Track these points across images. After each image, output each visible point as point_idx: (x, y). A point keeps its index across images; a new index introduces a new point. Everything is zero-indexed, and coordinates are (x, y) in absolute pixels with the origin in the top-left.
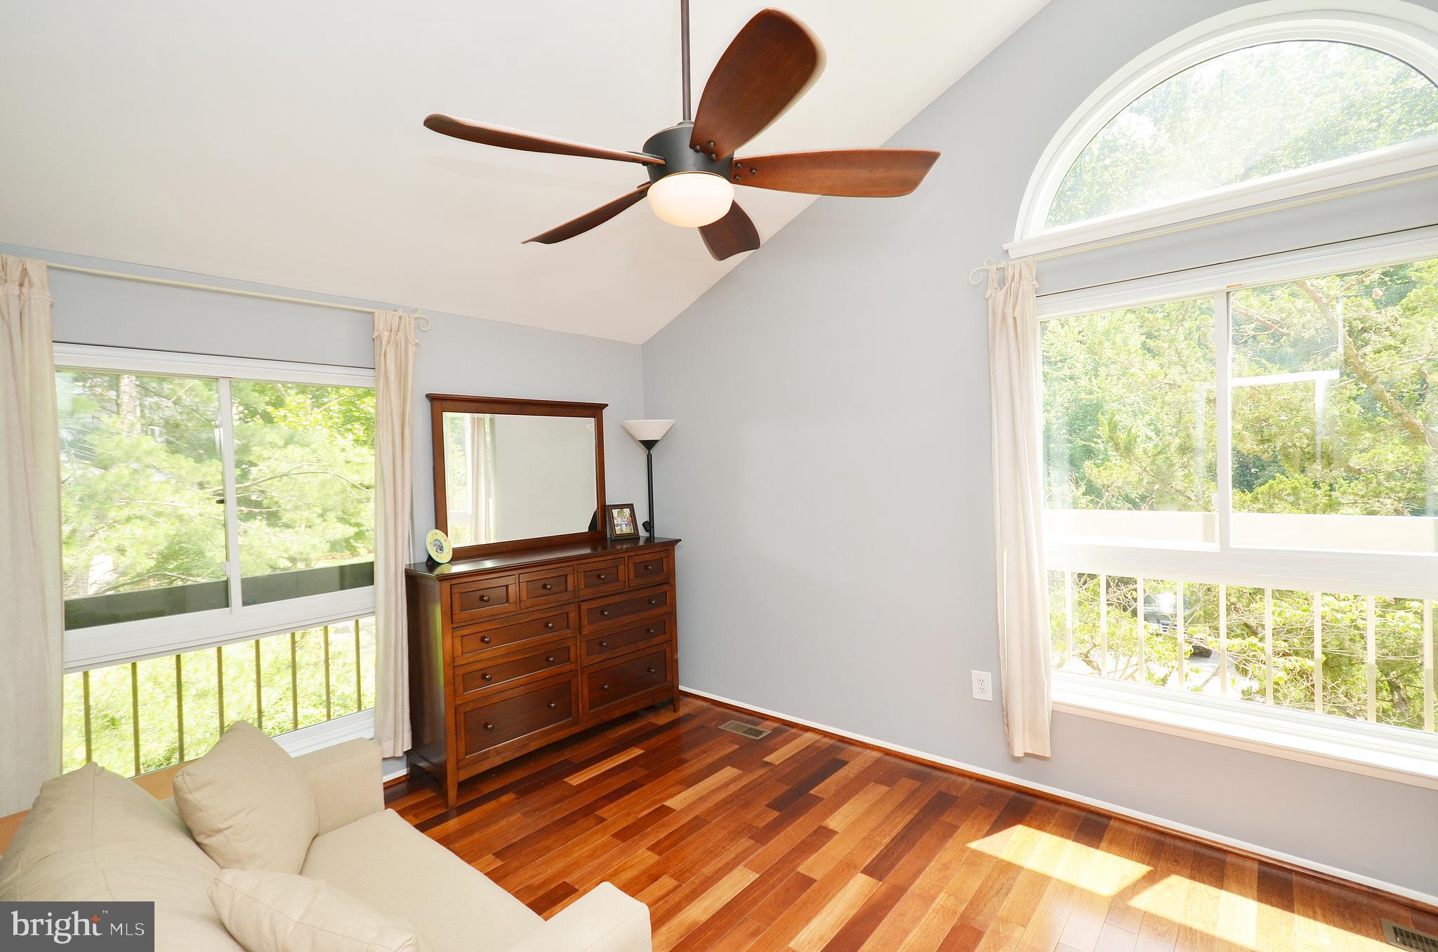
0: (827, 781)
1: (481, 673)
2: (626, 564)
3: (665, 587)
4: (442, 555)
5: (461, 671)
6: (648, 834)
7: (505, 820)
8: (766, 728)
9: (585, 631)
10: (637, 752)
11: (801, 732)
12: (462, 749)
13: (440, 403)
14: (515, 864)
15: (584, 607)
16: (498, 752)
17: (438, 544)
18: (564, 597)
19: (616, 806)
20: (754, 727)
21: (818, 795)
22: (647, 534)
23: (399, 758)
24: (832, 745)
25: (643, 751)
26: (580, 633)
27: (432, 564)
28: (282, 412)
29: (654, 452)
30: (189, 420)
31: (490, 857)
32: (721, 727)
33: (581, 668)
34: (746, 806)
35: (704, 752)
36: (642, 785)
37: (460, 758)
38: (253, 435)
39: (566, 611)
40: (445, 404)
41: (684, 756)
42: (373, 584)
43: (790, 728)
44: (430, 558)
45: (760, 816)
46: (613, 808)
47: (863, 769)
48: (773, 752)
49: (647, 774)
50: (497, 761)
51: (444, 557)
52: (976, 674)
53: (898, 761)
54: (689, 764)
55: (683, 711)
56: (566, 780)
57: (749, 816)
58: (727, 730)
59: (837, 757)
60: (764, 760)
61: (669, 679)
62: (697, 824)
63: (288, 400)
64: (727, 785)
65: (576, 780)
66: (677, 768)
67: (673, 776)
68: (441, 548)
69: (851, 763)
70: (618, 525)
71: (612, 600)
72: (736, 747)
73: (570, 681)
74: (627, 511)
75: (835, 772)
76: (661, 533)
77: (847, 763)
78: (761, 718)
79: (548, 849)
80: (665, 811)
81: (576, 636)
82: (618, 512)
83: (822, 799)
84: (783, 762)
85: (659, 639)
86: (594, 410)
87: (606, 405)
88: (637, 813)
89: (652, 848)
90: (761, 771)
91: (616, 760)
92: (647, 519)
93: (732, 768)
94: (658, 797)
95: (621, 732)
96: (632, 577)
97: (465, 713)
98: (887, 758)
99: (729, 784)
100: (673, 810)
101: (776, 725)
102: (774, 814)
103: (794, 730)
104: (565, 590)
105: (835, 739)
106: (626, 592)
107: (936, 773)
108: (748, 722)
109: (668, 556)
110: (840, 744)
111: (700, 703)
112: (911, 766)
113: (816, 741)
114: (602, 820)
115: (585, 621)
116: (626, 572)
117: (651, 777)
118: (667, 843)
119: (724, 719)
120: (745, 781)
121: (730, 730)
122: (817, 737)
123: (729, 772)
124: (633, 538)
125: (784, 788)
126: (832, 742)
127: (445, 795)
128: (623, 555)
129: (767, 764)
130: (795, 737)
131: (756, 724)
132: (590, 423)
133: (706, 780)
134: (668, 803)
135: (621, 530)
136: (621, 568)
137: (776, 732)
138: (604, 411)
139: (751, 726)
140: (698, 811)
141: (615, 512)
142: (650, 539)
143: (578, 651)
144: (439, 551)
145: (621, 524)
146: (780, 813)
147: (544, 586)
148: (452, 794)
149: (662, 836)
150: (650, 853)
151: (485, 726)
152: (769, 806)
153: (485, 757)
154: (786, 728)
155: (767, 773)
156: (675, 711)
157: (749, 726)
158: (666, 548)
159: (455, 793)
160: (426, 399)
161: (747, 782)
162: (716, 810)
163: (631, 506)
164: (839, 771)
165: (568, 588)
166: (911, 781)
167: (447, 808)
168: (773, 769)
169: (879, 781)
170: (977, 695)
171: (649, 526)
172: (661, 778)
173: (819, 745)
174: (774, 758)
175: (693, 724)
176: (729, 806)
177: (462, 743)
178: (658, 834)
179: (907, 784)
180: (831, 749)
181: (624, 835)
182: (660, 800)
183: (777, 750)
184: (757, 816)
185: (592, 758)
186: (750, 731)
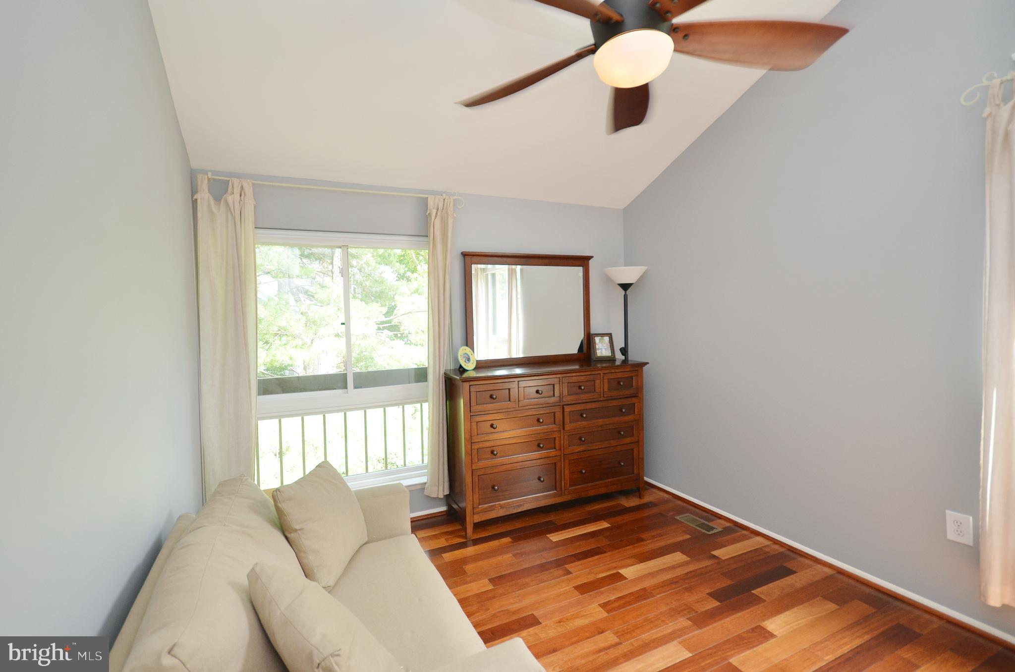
0: (771, 585)
1: (490, 449)
2: (602, 379)
3: (634, 400)
4: (469, 365)
5: (476, 447)
6: (602, 593)
7: (501, 556)
8: (718, 526)
9: (567, 427)
10: (605, 525)
11: (752, 535)
12: (477, 501)
13: (470, 258)
14: (501, 591)
15: (567, 409)
16: (502, 507)
17: (467, 356)
18: (552, 400)
19: (581, 564)
20: (706, 522)
21: (760, 596)
22: (623, 358)
23: (440, 499)
24: (781, 553)
25: (609, 525)
26: (564, 429)
27: (462, 370)
28: (415, 275)
29: (628, 292)
30: (367, 280)
31: (486, 581)
32: (678, 518)
33: (564, 455)
34: (689, 589)
35: (660, 535)
36: (605, 552)
37: (475, 506)
38: (397, 289)
39: (553, 411)
40: (475, 259)
41: (644, 536)
42: (427, 381)
43: (741, 530)
44: (461, 366)
45: (701, 602)
46: (578, 565)
47: (811, 582)
48: (721, 548)
49: (609, 544)
50: (502, 513)
51: (470, 366)
52: (950, 515)
53: (851, 582)
54: (645, 542)
55: (647, 499)
56: (548, 536)
57: (690, 598)
58: (683, 520)
59: (785, 565)
60: (712, 553)
61: (636, 471)
62: (642, 595)
63: (419, 267)
64: (674, 567)
65: (555, 537)
66: (634, 544)
67: (631, 550)
68: (469, 360)
69: (799, 573)
70: (599, 349)
71: (589, 406)
72: (688, 537)
73: (555, 463)
74: (607, 339)
75: (782, 578)
76: (635, 356)
77: (794, 572)
78: (716, 516)
79: (525, 585)
80: (618, 577)
81: (560, 431)
82: (600, 339)
83: (764, 601)
84: (730, 558)
85: (628, 440)
86: (582, 261)
87: (592, 257)
88: (596, 574)
89: (603, 606)
90: (708, 563)
91: (588, 528)
92: (623, 346)
93: (681, 554)
94: (614, 565)
95: (595, 508)
96: (606, 389)
97: (479, 476)
98: (840, 577)
99: (677, 567)
100: (625, 578)
101: (728, 524)
102: (714, 604)
103: (745, 532)
104: (553, 395)
105: (785, 547)
106: (601, 401)
107: (897, 603)
108: (702, 518)
109: (637, 375)
110: (789, 553)
111: (662, 494)
112: (868, 590)
113: (766, 546)
114: (569, 573)
115: (567, 420)
116: (602, 385)
117: (613, 547)
118: (616, 604)
119: (681, 511)
120: (691, 568)
121: (685, 522)
122: (768, 543)
123: (677, 557)
124: (611, 360)
125: (727, 582)
126: (782, 550)
127: (465, 529)
128: (600, 372)
129: (715, 557)
130: (745, 538)
131: (710, 520)
132: (579, 271)
133: (658, 559)
134: (623, 571)
135: (601, 353)
136: (598, 382)
137: (726, 531)
138: (590, 261)
139: (704, 522)
140: (646, 584)
141: (597, 339)
142: (625, 362)
143: (562, 442)
144: (467, 361)
145: (602, 349)
146: (720, 604)
147: (537, 392)
148: (470, 529)
149: (612, 598)
150: (601, 609)
151: (493, 487)
152: (710, 594)
153: (491, 509)
154: (736, 530)
155: (712, 565)
156: (640, 498)
157: (703, 521)
158: (636, 369)
159: (472, 530)
160: (461, 255)
161: (693, 569)
162: (662, 587)
163: (610, 335)
164: (785, 579)
165: (555, 394)
166: (864, 605)
167: (466, 539)
168: (718, 563)
169: (828, 598)
170: (951, 535)
171: (624, 351)
172: (621, 550)
173: (767, 550)
174: (723, 553)
175: (655, 510)
176: (674, 586)
177: (476, 496)
178: (611, 594)
179: (859, 608)
180: (780, 556)
181: (583, 589)
182: (615, 568)
183: (725, 546)
184: (698, 601)
185: (570, 523)
186: (702, 526)
